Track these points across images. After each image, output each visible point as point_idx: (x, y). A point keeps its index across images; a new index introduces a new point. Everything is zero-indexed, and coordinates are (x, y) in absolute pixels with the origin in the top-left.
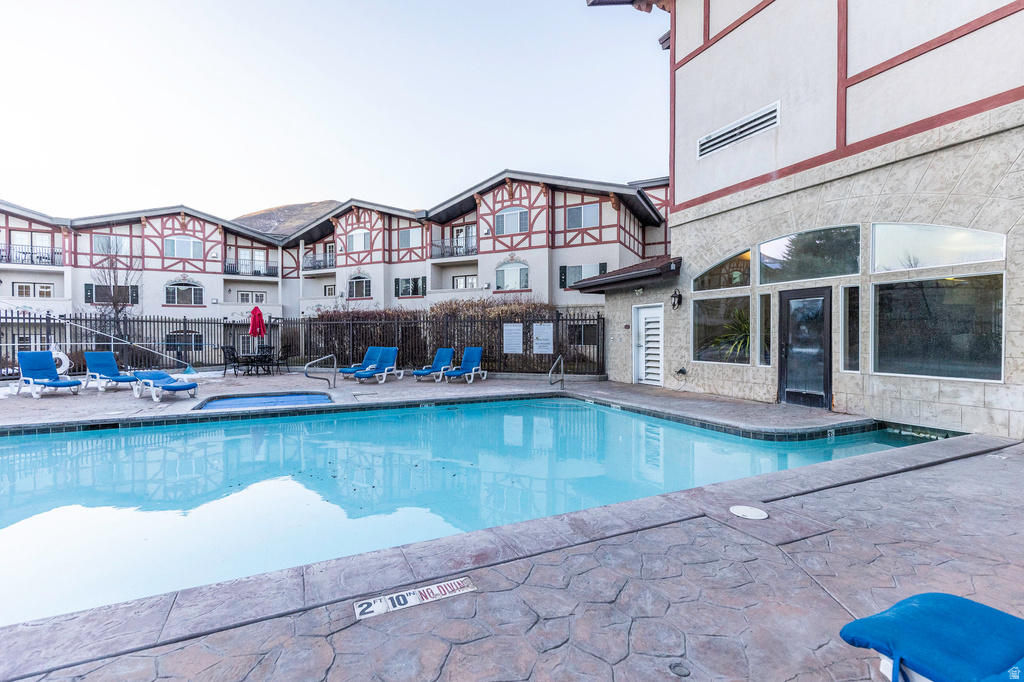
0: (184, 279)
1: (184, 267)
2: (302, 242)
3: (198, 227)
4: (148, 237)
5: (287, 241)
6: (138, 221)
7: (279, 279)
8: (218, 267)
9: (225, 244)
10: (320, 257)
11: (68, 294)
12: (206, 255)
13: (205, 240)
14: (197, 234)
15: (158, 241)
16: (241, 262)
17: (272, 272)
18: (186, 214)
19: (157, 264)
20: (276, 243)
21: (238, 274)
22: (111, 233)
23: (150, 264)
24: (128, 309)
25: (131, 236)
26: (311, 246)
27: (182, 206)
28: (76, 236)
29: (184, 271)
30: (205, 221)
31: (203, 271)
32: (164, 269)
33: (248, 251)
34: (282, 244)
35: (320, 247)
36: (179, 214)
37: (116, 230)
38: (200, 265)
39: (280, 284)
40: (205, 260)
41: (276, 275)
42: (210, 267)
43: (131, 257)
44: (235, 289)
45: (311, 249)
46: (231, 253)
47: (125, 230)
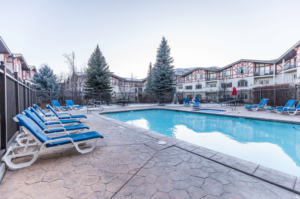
0: (242, 79)
1: (242, 76)
2: (283, 61)
3: (246, 64)
4: (234, 70)
5: (277, 61)
6: (231, 66)
7: (274, 75)
8: (252, 74)
9: (255, 67)
10: (292, 64)
11: (218, 86)
12: (248, 72)
13: (248, 67)
14: (246, 66)
15: (236, 70)
16: (261, 72)
17: (271, 73)
18: (243, 61)
19: (236, 76)
20: (272, 63)
21: (259, 75)
22: (226, 71)
23: (234, 76)
24: (227, 88)
25: (230, 70)
26: (289, 61)
27: (242, 60)
28: (220, 73)
29: (242, 77)
30: (248, 62)
31: (248, 76)
32: (237, 77)
33: (263, 68)
34: (274, 63)
35: (292, 60)
36: (241, 62)
37: (227, 70)
38: (247, 75)
39: (274, 77)
40: (248, 73)
41: (273, 74)
42: (250, 75)
43: (230, 75)
44: (258, 80)
45: (289, 62)
46: (257, 70)
47: (229, 69)
